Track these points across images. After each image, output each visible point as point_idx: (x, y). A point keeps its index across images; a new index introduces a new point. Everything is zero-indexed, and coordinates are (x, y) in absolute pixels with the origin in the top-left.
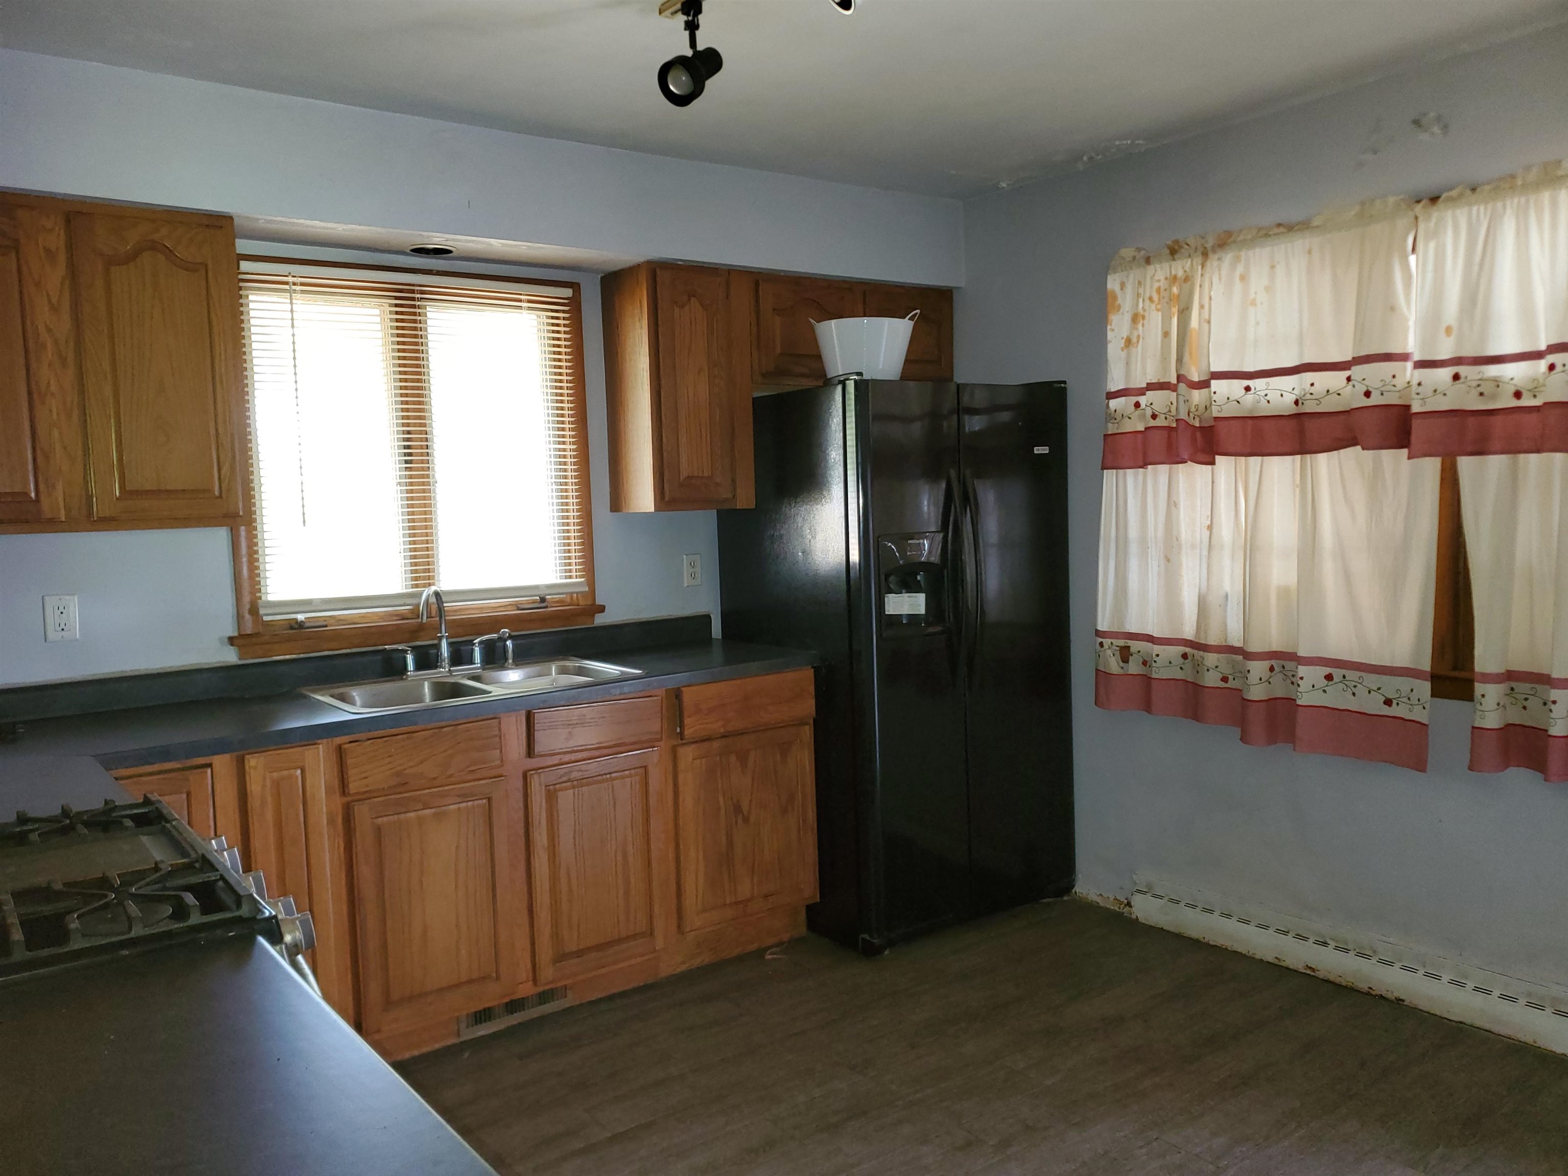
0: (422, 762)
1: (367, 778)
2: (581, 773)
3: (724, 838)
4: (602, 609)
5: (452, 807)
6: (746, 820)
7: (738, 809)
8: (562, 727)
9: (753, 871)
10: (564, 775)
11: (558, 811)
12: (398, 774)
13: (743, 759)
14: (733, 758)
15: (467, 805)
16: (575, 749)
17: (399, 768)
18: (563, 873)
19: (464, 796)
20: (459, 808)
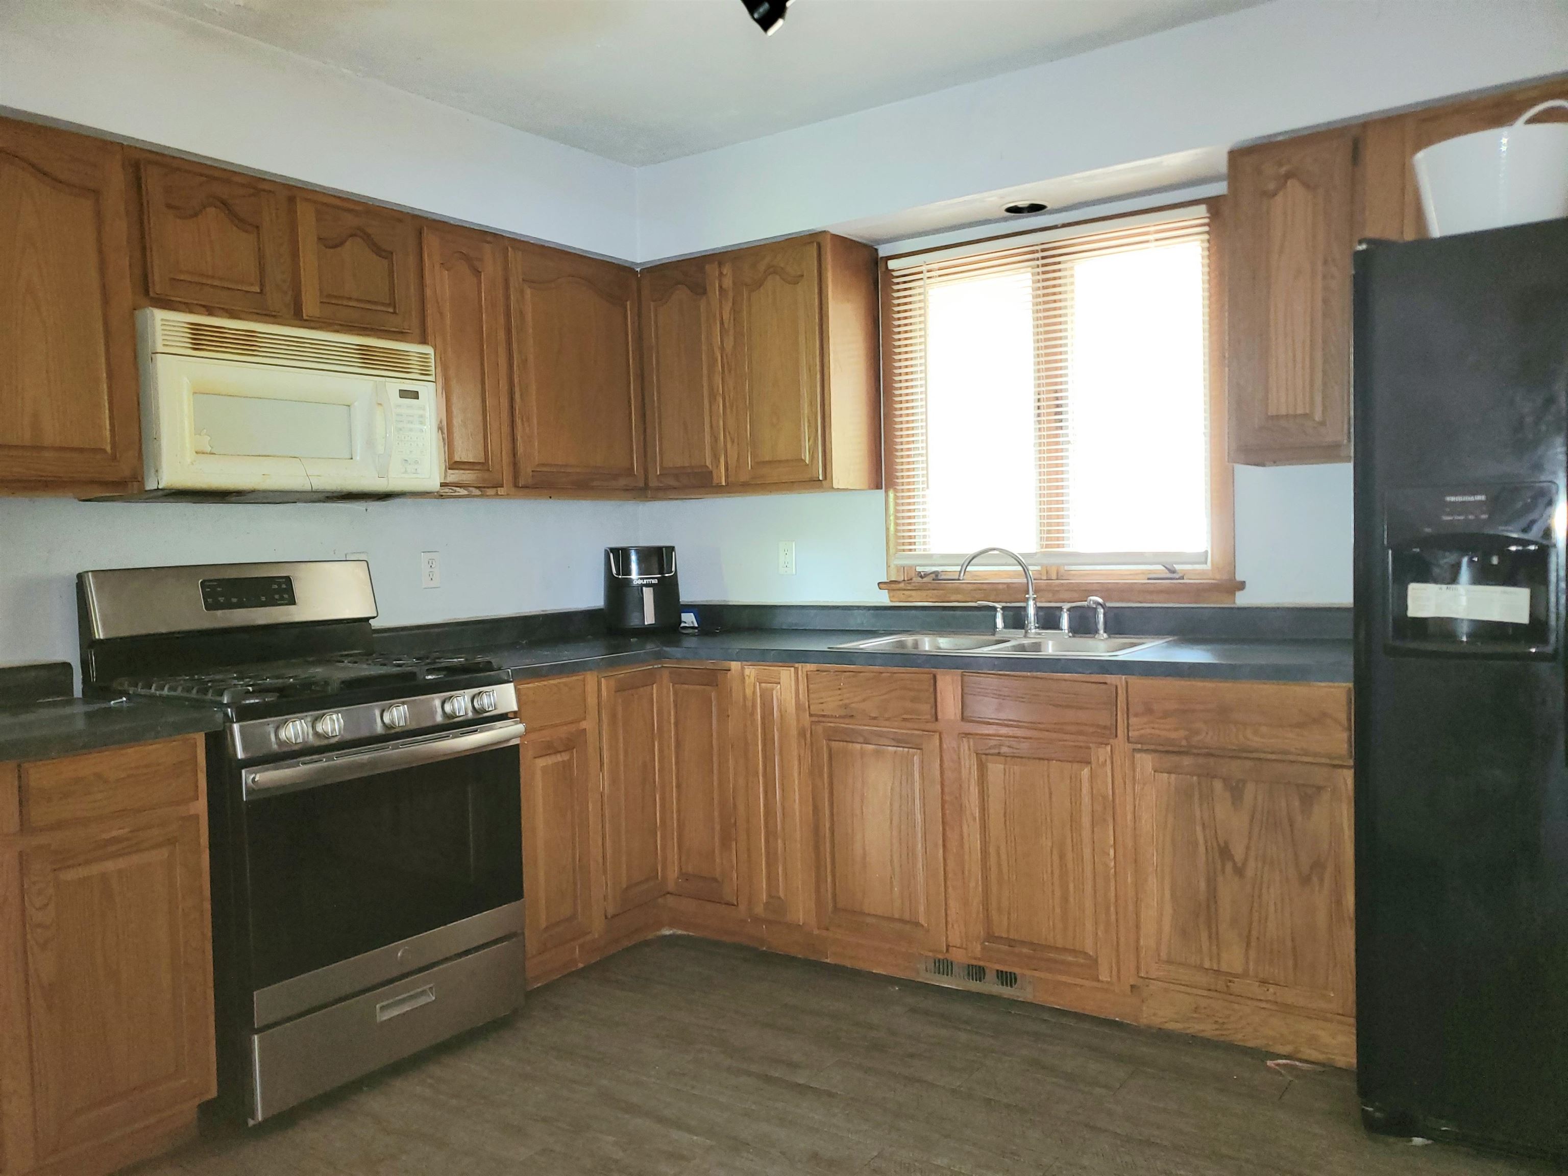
0: (864, 700)
1: (822, 703)
2: (1011, 750)
3: (1203, 885)
4: (1242, 586)
5: (890, 748)
6: (1239, 871)
7: (1225, 852)
8: (992, 695)
9: (1248, 945)
10: (994, 747)
11: (987, 783)
12: (846, 706)
13: (1236, 791)
14: (1218, 785)
15: (903, 751)
16: (1006, 722)
17: (847, 701)
18: (992, 850)
19: (898, 741)
20: (895, 752)
